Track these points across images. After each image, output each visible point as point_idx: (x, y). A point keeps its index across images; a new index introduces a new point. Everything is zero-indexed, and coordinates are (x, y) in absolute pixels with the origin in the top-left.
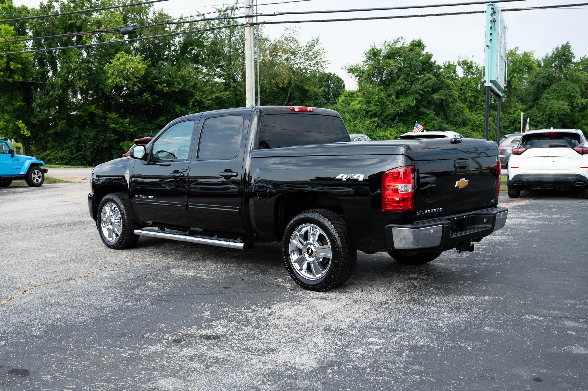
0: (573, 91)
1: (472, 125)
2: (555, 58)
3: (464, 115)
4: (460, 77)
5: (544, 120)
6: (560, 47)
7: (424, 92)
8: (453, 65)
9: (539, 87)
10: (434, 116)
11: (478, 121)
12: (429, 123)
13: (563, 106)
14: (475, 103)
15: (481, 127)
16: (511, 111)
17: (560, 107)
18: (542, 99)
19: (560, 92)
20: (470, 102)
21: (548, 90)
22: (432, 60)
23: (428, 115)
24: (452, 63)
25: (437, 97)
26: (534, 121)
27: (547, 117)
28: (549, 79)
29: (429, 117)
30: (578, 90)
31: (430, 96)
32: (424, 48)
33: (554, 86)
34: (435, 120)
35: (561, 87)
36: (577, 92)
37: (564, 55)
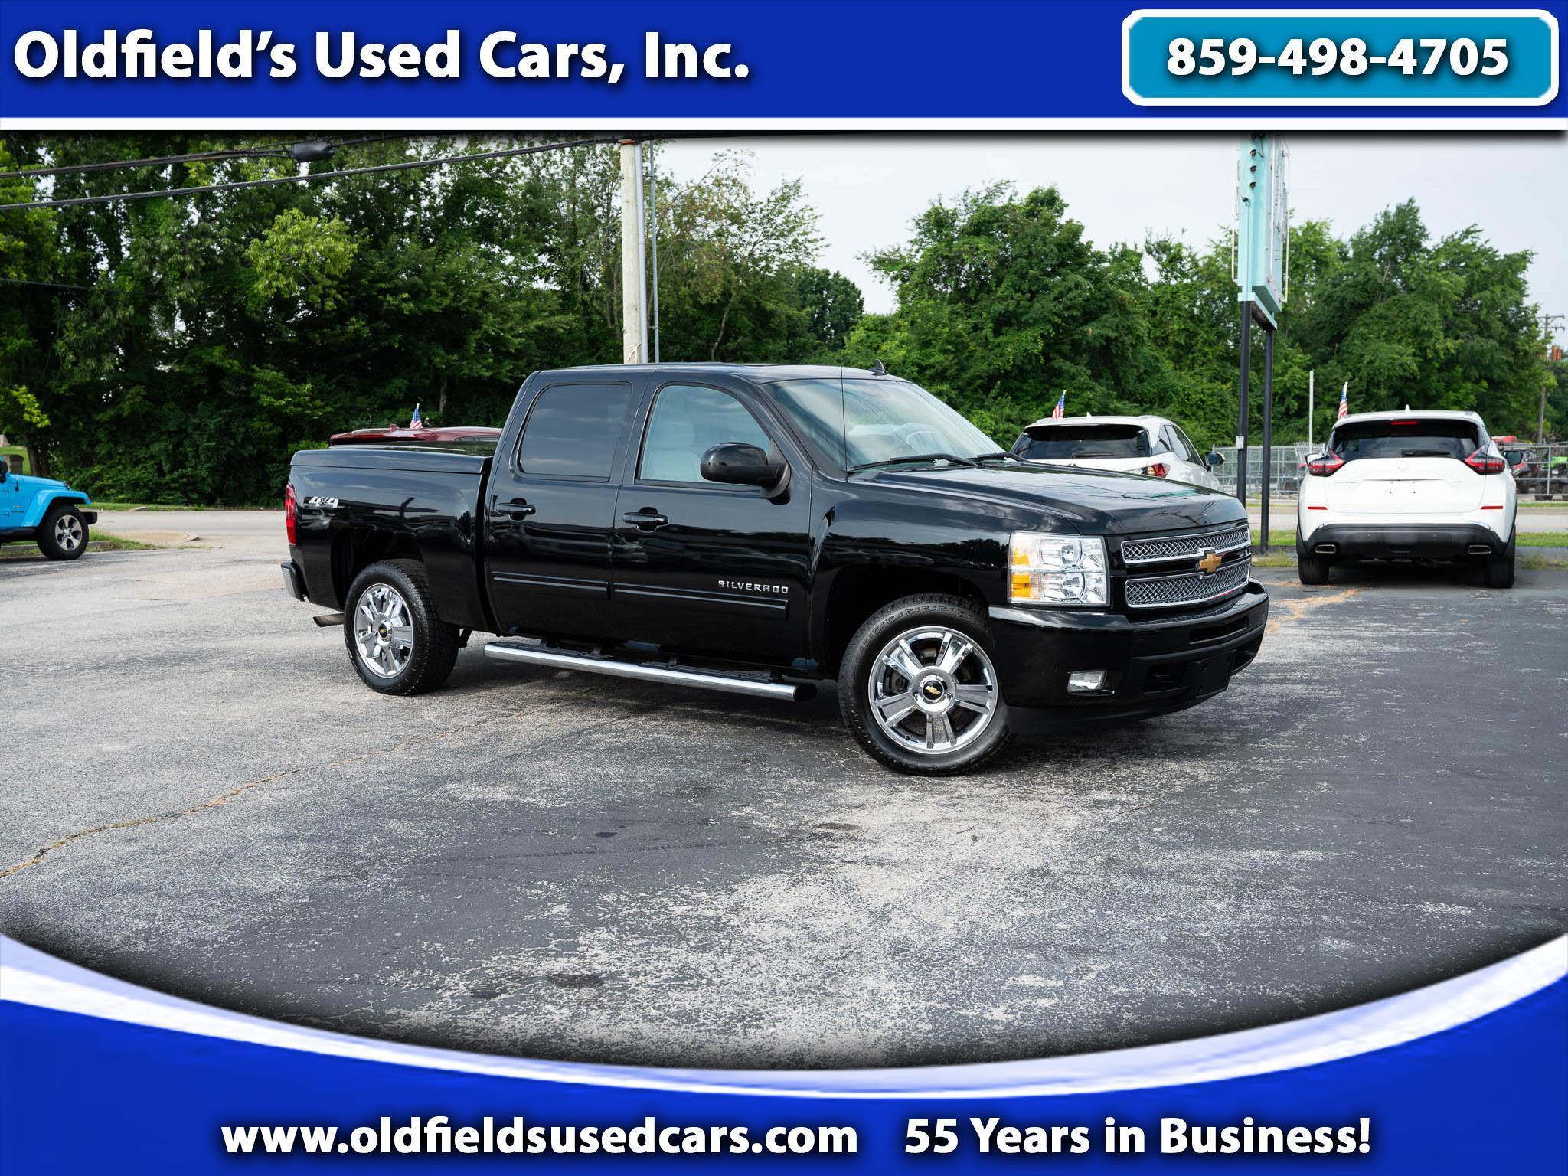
0: (1425, 318)
1: (1182, 404)
2: (1380, 238)
3: (1163, 378)
4: (1150, 282)
5: (1357, 390)
6: (1393, 210)
7: (1064, 320)
8: (1134, 253)
9: (1344, 309)
10: (1088, 381)
11: (1197, 392)
12: (1076, 396)
13: (1402, 356)
14: (1188, 348)
16: (1278, 368)
17: (1394, 359)
18: (1350, 338)
19: (1394, 323)
20: (1177, 345)
21: (1364, 318)
22: (1083, 239)
23: (1073, 377)
24: (1130, 247)
25: (1097, 331)
26: (1331, 393)
27: (1364, 384)
28: (1366, 290)
29: (1076, 383)
30: (1437, 317)
31: (1078, 331)
32: (1062, 209)
33: (1379, 308)
34: (1092, 389)
35: (1395, 311)
36: (1434, 323)
37: (1402, 231)
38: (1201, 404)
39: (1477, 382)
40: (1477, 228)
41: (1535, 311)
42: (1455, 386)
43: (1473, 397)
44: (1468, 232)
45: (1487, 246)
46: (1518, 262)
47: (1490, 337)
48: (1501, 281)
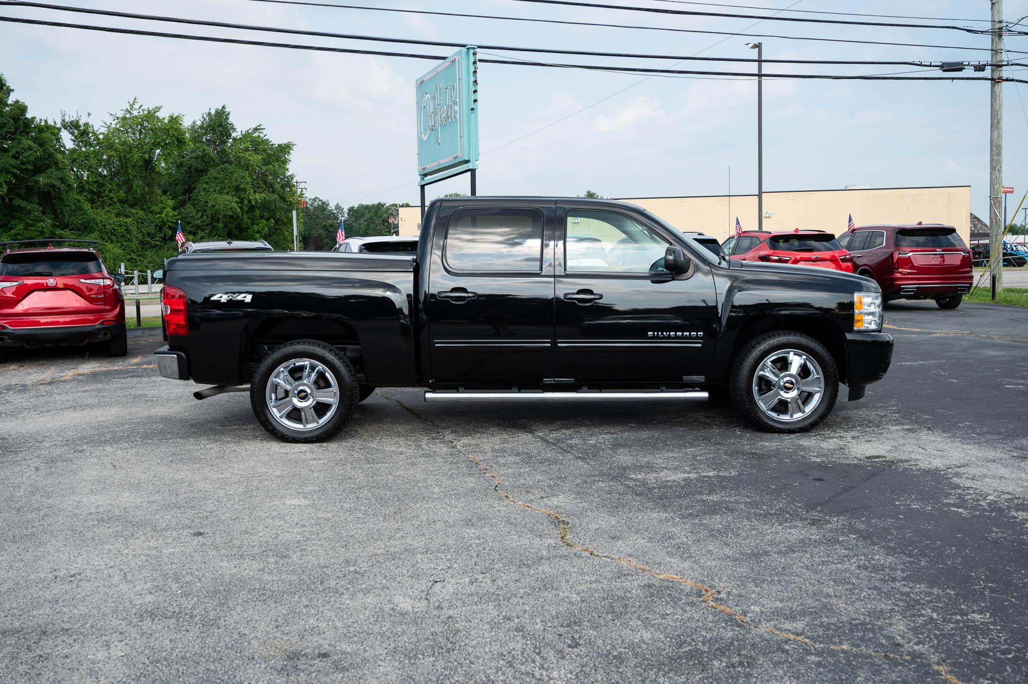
0: (242, 180)
1: (101, 231)
2: (206, 129)
3: (85, 213)
4: (67, 147)
5: (205, 223)
6: (213, 112)
7: (21, 170)
8: (54, 128)
9: (191, 172)
10: (41, 215)
11: (110, 224)
12: (32, 225)
13: (231, 202)
14: (99, 194)
15: (115, 235)
16: (156, 209)
17: (226, 204)
18: (197, 191)
19: (223, 182)
20: (91, 192)
21: (204, 178)
22: (29, 115)
23: (29, 212)
24: (51, 122)
25: (46, 181)
26: (190, 226)
27: (209, 219)
28: (204, 161)
29: (32, 216)
30: (249, 179)
31: (31, 180)
32: (9, 93)
33: (213, 172)
34: (43, 221)
35: (222, 175)
36: (247, 183)
37: (220, 125)
38: (113, 232)
39: (268, 219)
40: (261, 127)
41: (292, 179)
42: (256, 222)
43: (266, 229)
44: (256, 129)
45: (266, 138)
46: (285, 149)
47: (274, 192)
48: (277, 160)
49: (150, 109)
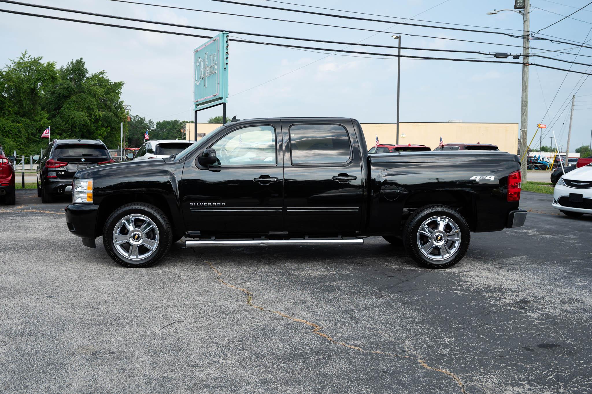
0: (91, 103)
2: (70, 71)
5: (68, 129)
6: (74, 61)
9: (60, 97)
11: (8, 127)
13: (84, 116)
15: (11, 134)
16: (37, 118)
17: (81, 118)
18: (63, 108)
19: (79, 104)
21: (68, 101)
26: (58, 129)
27: (70, 126)
28: (68, 91)
30: (95, 103)
33: (73, 98)
35: (80, 100)
36: (95, 105)
37: (79, 70)
38: (10, 132)
39: (106, 128)
40: (104, 72)
41: (122, 103)
42: (99, 129)
43: (105, 133)
44: (101, 73)
45: (107, 78)
46: (119, 85)
47: (111, 111)
48: (113, 92)
49: (36, 58)
